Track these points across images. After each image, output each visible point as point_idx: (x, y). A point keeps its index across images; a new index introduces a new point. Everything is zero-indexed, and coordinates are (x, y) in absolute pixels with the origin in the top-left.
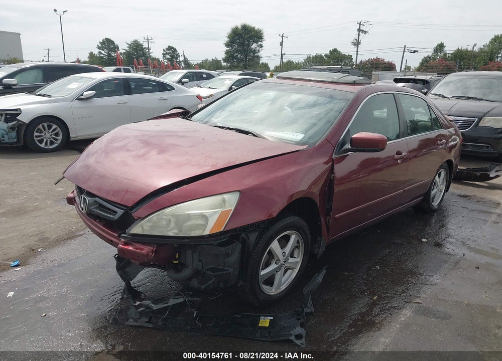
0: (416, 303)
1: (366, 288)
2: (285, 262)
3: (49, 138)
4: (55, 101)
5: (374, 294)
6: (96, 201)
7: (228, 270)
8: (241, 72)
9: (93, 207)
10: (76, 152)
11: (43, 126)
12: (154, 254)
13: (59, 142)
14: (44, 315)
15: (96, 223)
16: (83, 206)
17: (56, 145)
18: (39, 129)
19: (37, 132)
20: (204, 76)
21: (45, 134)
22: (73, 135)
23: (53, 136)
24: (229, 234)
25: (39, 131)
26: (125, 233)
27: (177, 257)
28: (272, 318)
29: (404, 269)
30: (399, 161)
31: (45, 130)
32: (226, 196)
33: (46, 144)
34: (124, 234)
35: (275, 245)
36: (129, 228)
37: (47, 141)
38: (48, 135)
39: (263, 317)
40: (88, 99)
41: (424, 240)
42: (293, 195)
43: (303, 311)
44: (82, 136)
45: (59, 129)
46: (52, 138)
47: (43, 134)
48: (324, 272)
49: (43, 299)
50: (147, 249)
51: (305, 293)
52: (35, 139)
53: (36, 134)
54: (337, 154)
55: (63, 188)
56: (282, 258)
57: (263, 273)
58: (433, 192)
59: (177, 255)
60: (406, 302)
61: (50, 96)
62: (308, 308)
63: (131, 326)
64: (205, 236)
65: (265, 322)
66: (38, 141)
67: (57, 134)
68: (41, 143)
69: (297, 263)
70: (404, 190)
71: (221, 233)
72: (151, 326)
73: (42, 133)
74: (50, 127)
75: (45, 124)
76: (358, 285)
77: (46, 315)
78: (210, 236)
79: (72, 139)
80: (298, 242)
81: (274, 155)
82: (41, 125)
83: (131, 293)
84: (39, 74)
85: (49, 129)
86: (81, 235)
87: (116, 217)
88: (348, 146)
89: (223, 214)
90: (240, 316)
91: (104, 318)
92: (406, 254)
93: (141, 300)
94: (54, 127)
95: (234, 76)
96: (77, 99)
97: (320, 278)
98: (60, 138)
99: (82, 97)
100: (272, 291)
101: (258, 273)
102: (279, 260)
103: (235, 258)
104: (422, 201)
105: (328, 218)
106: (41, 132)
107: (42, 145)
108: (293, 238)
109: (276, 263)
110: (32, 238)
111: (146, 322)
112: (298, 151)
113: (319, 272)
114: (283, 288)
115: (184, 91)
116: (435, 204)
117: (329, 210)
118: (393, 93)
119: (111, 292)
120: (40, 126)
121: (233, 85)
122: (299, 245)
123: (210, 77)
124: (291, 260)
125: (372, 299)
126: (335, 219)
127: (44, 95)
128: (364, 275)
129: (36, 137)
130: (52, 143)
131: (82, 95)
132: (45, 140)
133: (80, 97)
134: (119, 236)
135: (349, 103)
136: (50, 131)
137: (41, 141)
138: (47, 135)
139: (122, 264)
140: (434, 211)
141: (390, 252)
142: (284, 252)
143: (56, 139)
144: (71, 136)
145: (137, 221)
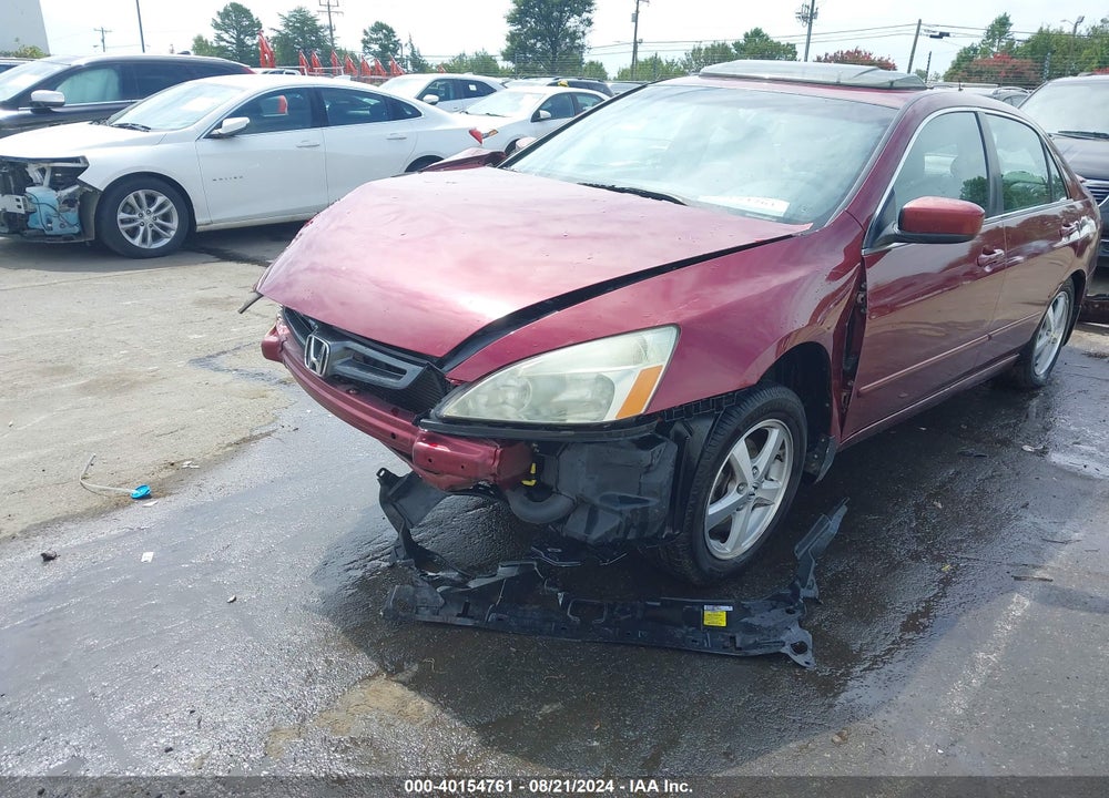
0: (1040, 579)
1: (920, 549)
2: (756, 488)
3: (151, 226)
4: (161, 140)
5: (941, 559)
6: (347, 349)
7: (647, 501)
8: (551, 80)
9: (339, 362)
10: (211, 257)
11: (137, 198)
12: (496, 464)
13: (173, 233)
14: (232, 599)
15: (349, 397)
16: (314, 359)
17: (165, 241)
18: (127, 203)
19: (123, 211)
20: (473, 88)
21: (141, 216)
22: (203, 219)
23: (159, 221)
24: (656, 422)
25: (129, 209)
26: (428, 417)
27: (533, 471)
28: (731, 609)
29: (995, 510)
30: (987, 269)
31: (141, 207)
32: (649, 336)
33: (144, 240)
34: (425, 418)
35: (740, 450)
36: (438, 406)
37: (145, 232)
38: (147, 219)
39: (711, 607)
40: (231, 135)
41: (1027, 448)
42: (789, 336)
43: (796, 594)
44: (220, 221)
45: (171, 204)
46: (158, 224)
47: (136, 216)
48: (843, 510)
49: (219, 566)
50: (482, 452)
51: (799, 556)
52: (121, 226)
53: (121, 216)
54: (871, 247)
55: (201, 334)
56: (751, 480)
57: (712, 510)
58: (1039, 344)
59: (534, 466)
60: (1016, 578)
61: (147, 129)
62: (810, 588)
63: (425, 623)
64: (607, 423)
65: (716, 616)
66: (127, 232)
67: (166, 217)
68: (133, 237)
69: (776, 491)
70: (990, 337)
71: (640, 420)
72: (469, 623)
73: (135, 213)
74: (151, 200)
75: (140, 192)
76: (903, 543)
77: (235, 599)
78: (615, 425)
79: (199, 228)
80: (783, 447)
81: (738, 245)
82: (131, 195)
83: (415, 554)
84: (111, 80)
85: (149, 205)
86: (268, 434)
87: (404, 382)
88: (894, 229)
89: (645, 375)
90: (658, 604)
91: (363, 607)
92: (993, 477)
93: (437, 568)
94: (161, 199)
95: (540, 90)
96: (209, 136)
97: (834, 523)
98: (174, 224)
99: (220, 131)
100: (727, 551)
101: (704, 511)
102: (744, 484)
103: (663, 475)
104: (1016, 362)
105: (845, 394)
106: (133, 211)
107: (137, 242)
108: (774, 436)
109: (739, 491)
110: (162, 438)
111: (459, 615)
112: (790, 236)
113: (829, 510)
114: (747, 544)
115: (440, 120)
116: (1041, 371)
117: (852, 375)
118: (975, 113)
119: (364, 551)
120: (131, 198)
121: (540, 108)
122: (784, 454)
123: (485, 91)
124: (766, 485)
125: (940, 571)
126: (859, 395)
127: (132, 127)
128: (911, 521)
129: (123, 221)
130: (157, 237)
131: (220, 126)
132: (142, 229)
133: (215, 132)
134: (417, 423)
135: (888, 130)
136: (152, 209)
137: (133, 232)
138: (145, 220)
139: (394, 489)
140: (1038, 386)
141: (958, 473)
142: (755, 467)
143: (165, 229)
144: (198, 221)
145: (455, 390)
